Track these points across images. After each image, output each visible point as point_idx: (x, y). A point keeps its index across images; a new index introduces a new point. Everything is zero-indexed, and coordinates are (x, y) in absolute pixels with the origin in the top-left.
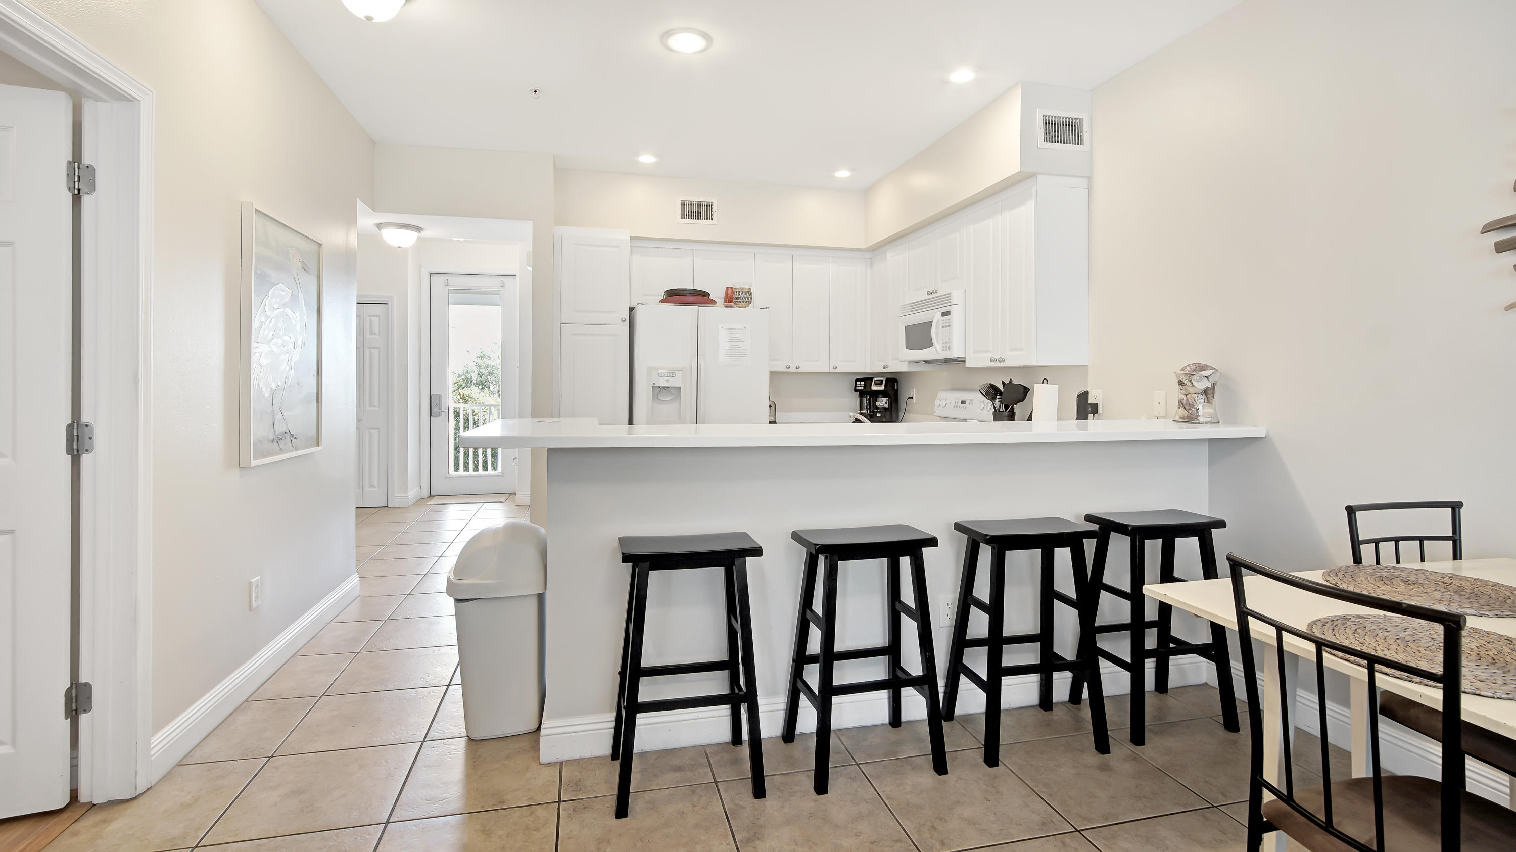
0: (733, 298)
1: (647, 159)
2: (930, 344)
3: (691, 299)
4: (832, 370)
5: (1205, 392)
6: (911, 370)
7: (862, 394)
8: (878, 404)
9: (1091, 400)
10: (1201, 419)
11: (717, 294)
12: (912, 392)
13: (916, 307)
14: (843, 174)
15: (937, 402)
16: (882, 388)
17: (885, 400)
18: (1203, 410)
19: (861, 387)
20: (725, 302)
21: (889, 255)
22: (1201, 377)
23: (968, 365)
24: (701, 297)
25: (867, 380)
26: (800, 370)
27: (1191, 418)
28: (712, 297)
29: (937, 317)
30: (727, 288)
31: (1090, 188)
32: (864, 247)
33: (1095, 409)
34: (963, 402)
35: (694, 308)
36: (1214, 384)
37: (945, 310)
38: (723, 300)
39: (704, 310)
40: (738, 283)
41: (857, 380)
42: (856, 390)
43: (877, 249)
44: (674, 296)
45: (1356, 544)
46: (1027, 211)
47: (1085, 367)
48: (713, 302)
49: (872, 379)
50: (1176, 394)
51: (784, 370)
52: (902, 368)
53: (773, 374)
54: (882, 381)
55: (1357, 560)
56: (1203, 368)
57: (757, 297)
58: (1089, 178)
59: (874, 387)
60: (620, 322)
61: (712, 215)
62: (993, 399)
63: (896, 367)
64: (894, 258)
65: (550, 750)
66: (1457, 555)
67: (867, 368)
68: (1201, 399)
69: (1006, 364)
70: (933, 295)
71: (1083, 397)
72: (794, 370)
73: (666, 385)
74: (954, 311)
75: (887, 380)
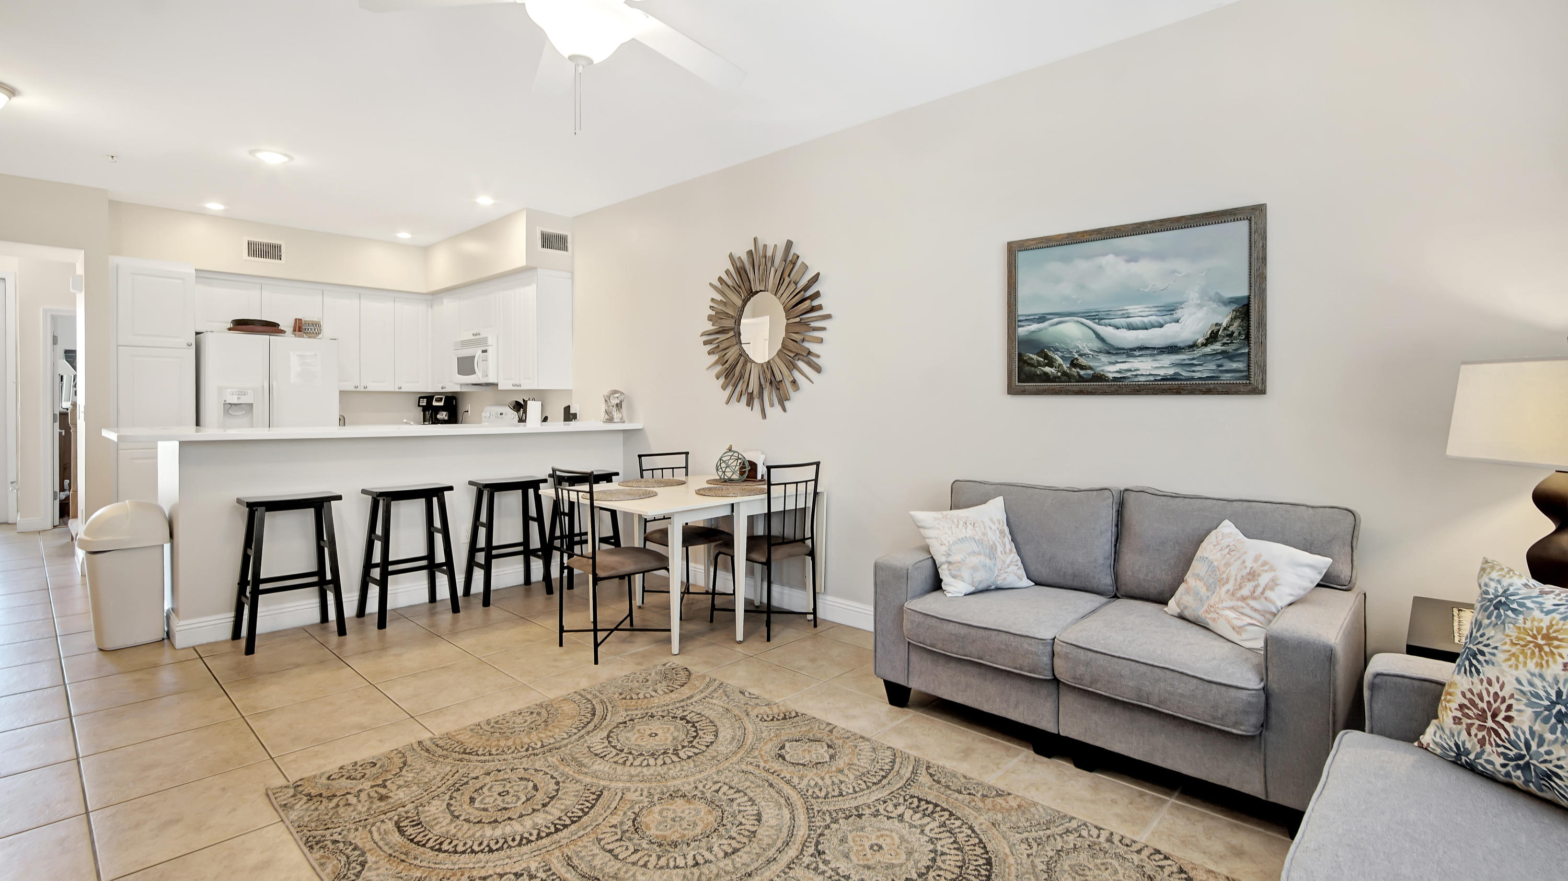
0: (300, 327)
1: (215, 206)
2: (474, 373)
3: (261, 328)
4: (397, 390)
5: (617, 405)
6: (463, 390)
7: (425, 409)
8: (439, 416)
9: (572, 411)
10: (615, 420)
11: (286, 324)
12: (468, 407)
13: (465, 344)
14: (404, 235)
15: (484, 414)
16: (442, 404)
17: (445, 413)
18: (616, 415)
19: (424, 402)
20: (294, 330)
21: (445, 301)
22: (614, 397)
23: (500, 388)
24: (270, 327)
25: (430, 398)
26: (368, 390)
27: (610, 420)
28: (281, 328)
29: (478, 353)
30: (296, 320)
31: (572, 278)
32: (425, 291)
33: (574, 417)
34: (501, 414)
35: (265, 338)
36: (621, 402)
37: (484, 348)
38: (292, 329)
39: (274, 339)
40: (307, 316)
41: (420, 398)
42: (419, 406)
43: (435, 296)
44: (241, 325)
45: (642, 471)
46: (530, 291)
47: (571, 391)
48: (283, 332)
49: (433, 397)
50: (603, 407)
51: (353, 389)
52: (457, 389)
53: (342, 393)
54: (442, 399)
55: (642, 476)
56: (616, 392)
57: (326, 330)
58: (572, 273)
59: (435, 403)
60: (185, 346)
61: (280, 255)
62: (518, 411)
63: (452, 387)
64: (449, 305)
65: (180, 641)
66: (687, 474)
67: (430, 389)
68: (614, 409)
69: (522, 388)
70: (478, 337)
71: (567, 409)
72: (362, 389)
73: (236, 402)
74: (490, 349)
75: (446, 398)
